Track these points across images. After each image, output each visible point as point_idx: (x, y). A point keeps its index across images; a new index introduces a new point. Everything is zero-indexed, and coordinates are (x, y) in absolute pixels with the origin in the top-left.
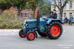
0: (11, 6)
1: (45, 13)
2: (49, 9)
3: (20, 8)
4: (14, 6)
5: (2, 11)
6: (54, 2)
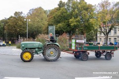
3: (71, 34)
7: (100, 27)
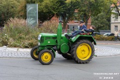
0: (54, 16)
1: (102, 25)
2: (107, 20)
3: (66, 19)
4: (58, 15)
5: (41, 23)
6: (116, 9)
7: (116, 7)
